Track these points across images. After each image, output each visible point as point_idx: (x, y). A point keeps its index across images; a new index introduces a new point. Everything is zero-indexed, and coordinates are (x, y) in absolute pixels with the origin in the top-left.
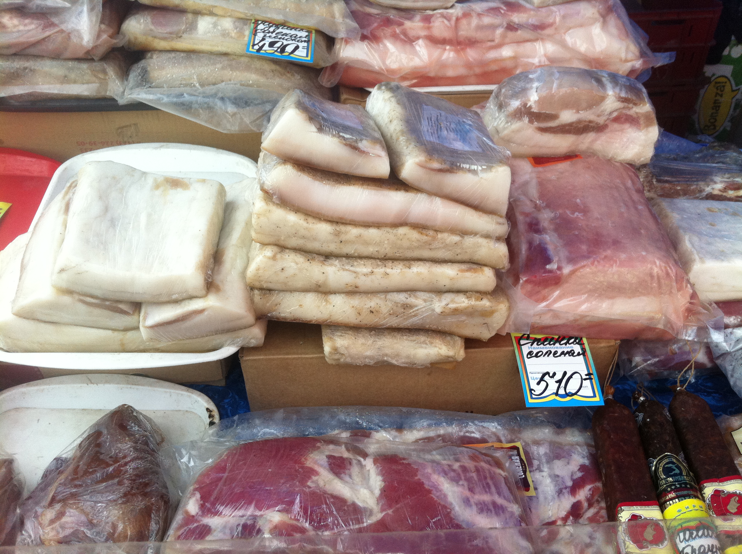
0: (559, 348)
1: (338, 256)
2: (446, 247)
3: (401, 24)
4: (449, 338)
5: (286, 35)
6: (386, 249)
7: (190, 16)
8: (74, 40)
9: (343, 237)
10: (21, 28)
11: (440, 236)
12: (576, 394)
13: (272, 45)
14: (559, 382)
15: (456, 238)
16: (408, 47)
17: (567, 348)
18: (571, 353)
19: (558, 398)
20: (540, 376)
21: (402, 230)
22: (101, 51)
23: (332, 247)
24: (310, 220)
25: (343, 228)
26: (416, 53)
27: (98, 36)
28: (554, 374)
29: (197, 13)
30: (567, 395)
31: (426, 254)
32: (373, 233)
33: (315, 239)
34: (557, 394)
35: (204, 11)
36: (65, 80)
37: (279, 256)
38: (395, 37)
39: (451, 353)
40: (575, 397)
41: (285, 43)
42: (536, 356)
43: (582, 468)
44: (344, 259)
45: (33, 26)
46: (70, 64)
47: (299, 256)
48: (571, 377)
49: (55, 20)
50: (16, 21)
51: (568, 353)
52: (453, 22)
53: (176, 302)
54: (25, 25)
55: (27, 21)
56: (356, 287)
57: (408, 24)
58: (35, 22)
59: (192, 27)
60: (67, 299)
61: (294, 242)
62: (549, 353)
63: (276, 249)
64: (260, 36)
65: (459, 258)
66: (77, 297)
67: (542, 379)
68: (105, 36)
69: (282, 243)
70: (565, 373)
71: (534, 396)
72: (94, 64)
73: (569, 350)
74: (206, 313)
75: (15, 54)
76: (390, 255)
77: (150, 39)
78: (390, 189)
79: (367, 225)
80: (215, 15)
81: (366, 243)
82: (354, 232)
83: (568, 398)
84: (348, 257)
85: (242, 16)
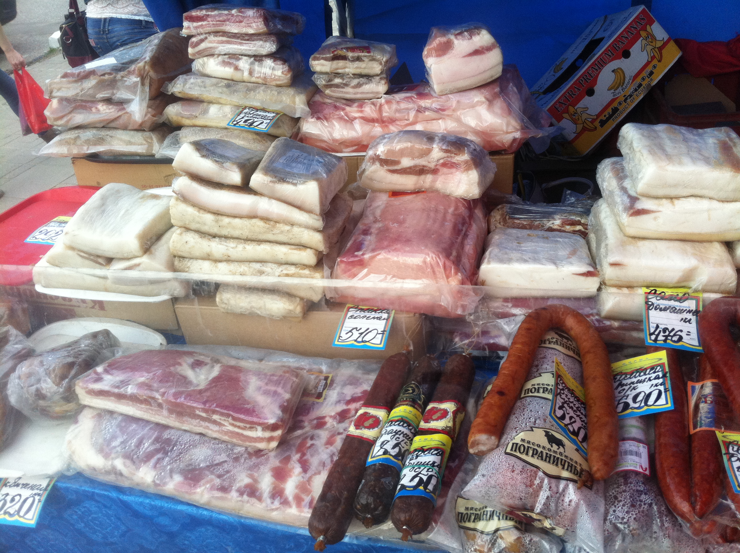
0: (373, 314)
1: (220, 237)
2: (282, 232)
3: (344, 109)
4: (293, 299)
5: (259, 115)
6: (246, 233)
7: (205, 104)
8: (133, 117)
9: (221, 223)
10: (107, 111)
11: (278, 225)
12: (368, 341)
13: (246, 121)
14: (361, 334)
15: (287, 228)
16: (348, 125)
17: (377, 315)
18: (379, 318)
19: (356, 343)
20: (350, 329)
21: (254, 221)
22: (148, 124)
23: (215, 230)
24: (201, 211)
25: (220, 217)
26: (354, 129)
27: (146, 115)
28: (361, 329)
29: (210, 102)
30: (363, 342)
31: (270, 237)
32: (237, 221)
33: (205, 224)
34: (356, 341)
35: (214, 101)
36: (130, 143)
37: (184, 233)
38: (341, 118)
39: (291, 307)
40: (367, 344)
41: (256, 120)
42: (355, 318)
43: (365, 392)
44: (223, 238)
45: (113, 110)
46: (132, 132)
47: (196, 234)
48: (371, 331)
49: (125, 106)
50: (105, 107)
51: (377, 318)
52: (378, 107)
53: (128, 259)
54: (109, 109)
55: (110, 107)
56: (229, 256)
57: (348, 109)
58: (115, 107)
59: (206, 112)
60: (70, 253)
61: (193, 226)
62: (364, 317)
63: (183, 229)
64: (242, 115)
65: (293, 241)
66: (76, 252)
67: (350, 331)
68: (149, 115)
69: (188, 226)
70: (368, 329)
71: (340, 340)
72: (145, 133)
73: (379, 316)
74: (141, 266)
75: (103, 127)
76: (249, 237)
77: (180, 118)
78: (245, 193)
80: (221, 104)
81: (234, 228)
82: (226, 220)
83: (362, 344)
84: (226, 237)
85: (237, 104)
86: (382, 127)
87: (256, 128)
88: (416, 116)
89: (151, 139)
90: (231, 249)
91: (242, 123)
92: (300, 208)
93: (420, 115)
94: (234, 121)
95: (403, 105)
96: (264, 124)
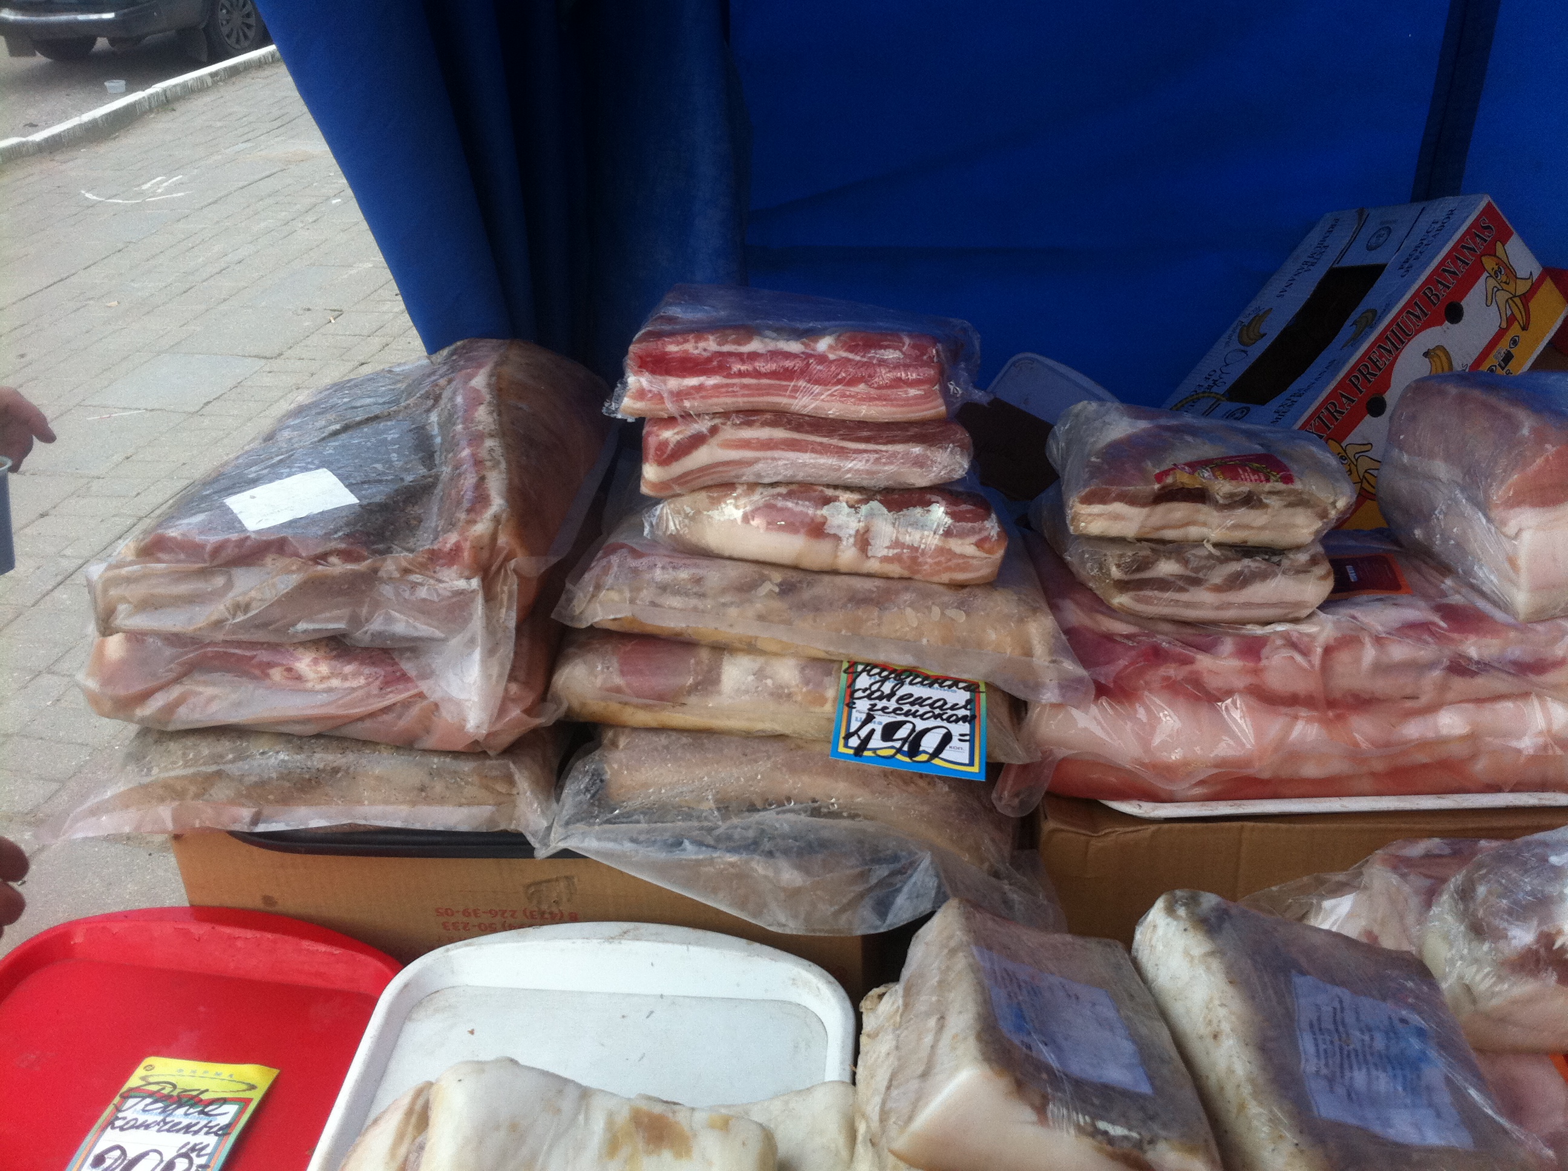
3: (1187, 661)
5: (920, 701)
7: (704, 655)
8: (447, 715)
10: (335, 683)
13: (889, 732)
16: (1204, 712)
22: (508, 739)
26: (1225, 728)
27: (502, 711)
29: (721, 649)
35: (737, 645)
36: (422, 794)
38: (1173, 688)
45: (362, 681)
46: (435, 761)
49: (408, 666)
50: (324, 668)
52: (1316, 659)
54: (345, 678)
55: (348, 669)
57: (1204, 662)
58: (367, 670)
59: (709, 682)
68: (515, 712)
72: (488, 762)
77: (614, 706)
80: (762, 652)
85: (822, 655)
86: (1326, 722)
87: (936, 761)
88: (1443, 687)
89: (510, 780)
91: (876, 742)
93: (1459, 684)
94: (849, 736)
95: (1400, 651)
96: (955, 742)
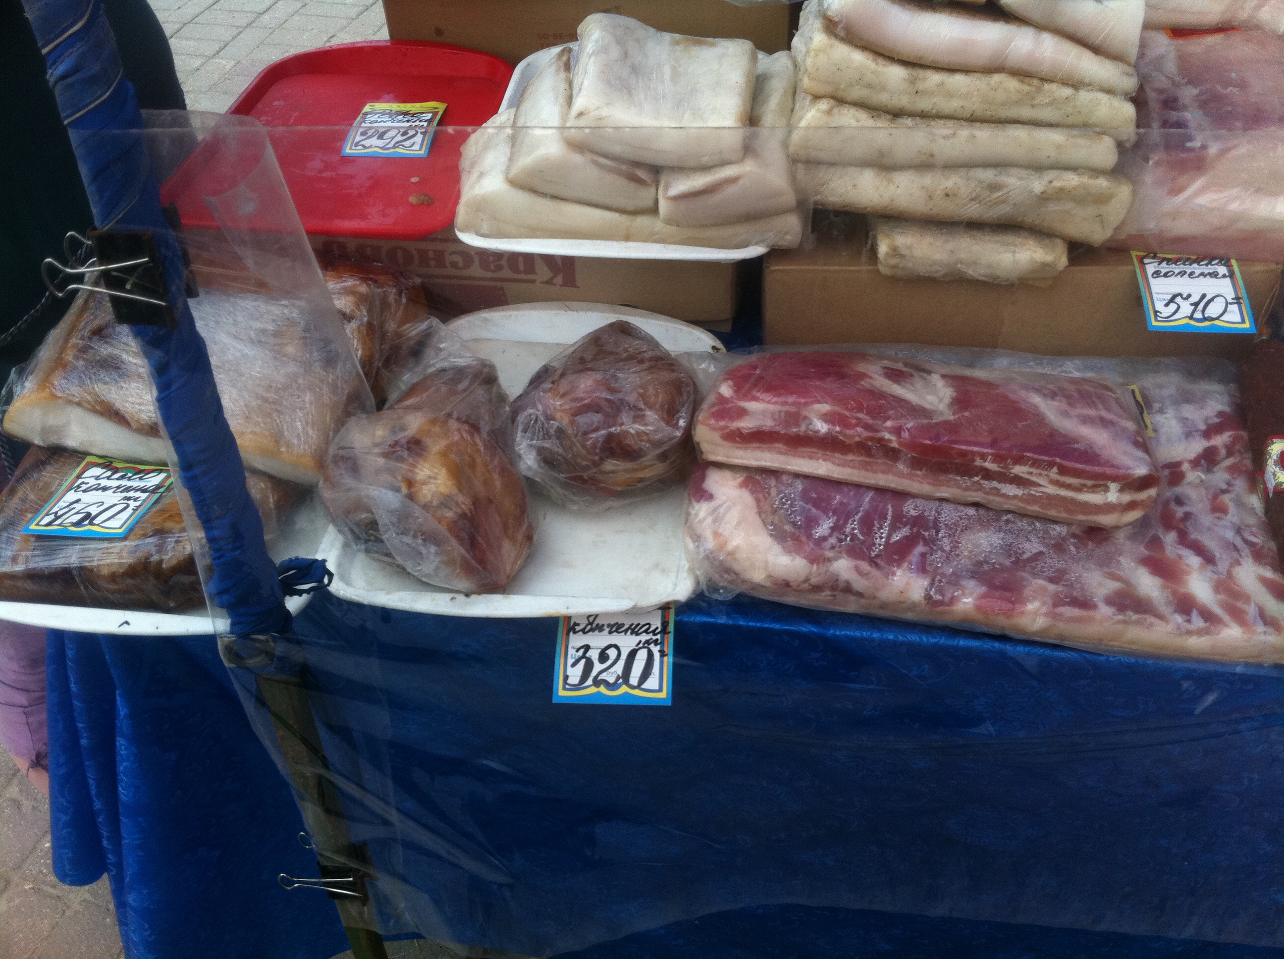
0: (1197, 269)
1: (912, 115)
2: (1053, 103)
4: (1047, 241)
6: (974, 105)
9: (920, 86)
11: (1047, 86)
12: (1217, 318)
14: (1196, 304)
15: (1068, 92)
17: (1210, 269)
18: (1214, 275)
19: (1192, 322)
20: (1169, 297)
21: (997, 78)
23: (904, 101)
24: (880, 60)
25: (921, 73)
28: (1189, 296)
30: (1205, 319)
31: (1026, 113)
32: (959, 80)
33: (883, 89)
34: (1191, 317)
37: (836, 110)
39: (1049, 258)
40: (1217, 322)
42: (1166, 275)
44: (918, 118)
47: (860, 111)
48: (1212, 299)
51: (1210, 274)
56: (932, 156)
61: (856, 93)
62: (1182, 274)
63: (832, 102)
65: (1070, 120)
66: (589, 156)
67: (1172, 300)
69: (840, 94)
70: (1204, 296)
71: (1159, 319)
73: (1211, 271)
74: (741, 182)
76: (978, 113)
78: (985, 19)
79: (952, 70)
81: (950, 95)
82: (935, 78)
83: (1207, 323)
84: (924, 116)
90: (942, 141)
92: (1096, 50)
